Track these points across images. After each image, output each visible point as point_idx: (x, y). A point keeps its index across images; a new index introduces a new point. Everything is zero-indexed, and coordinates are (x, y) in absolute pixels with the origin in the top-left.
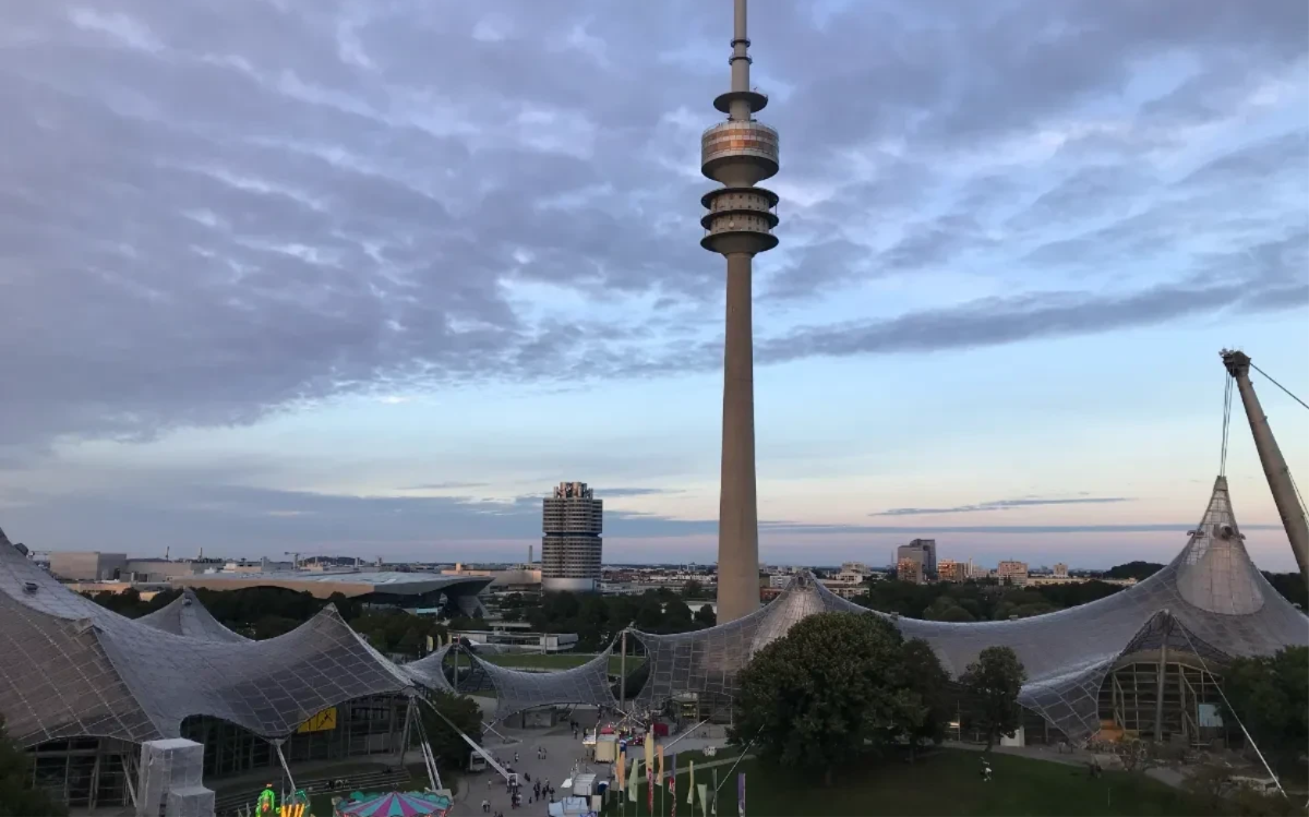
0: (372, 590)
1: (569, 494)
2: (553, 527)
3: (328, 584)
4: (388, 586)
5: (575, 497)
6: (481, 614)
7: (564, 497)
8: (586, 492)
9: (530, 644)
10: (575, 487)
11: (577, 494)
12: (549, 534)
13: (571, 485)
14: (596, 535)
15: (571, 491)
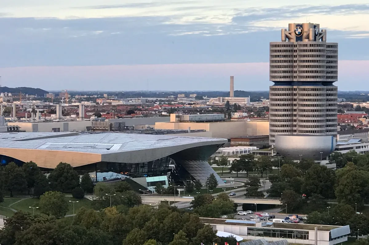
0: (99, 160)
1: (299, 37)
2: (281, 77)
3: (52, 153)
4: (116, 155)
5: (306, 41)
6: (216, 183)
7: (293, 41)
8: (319, 34)
9: (297, 237)
10: (306, 29)
11: (308, 37)
12: (277, 83)
13: (301, 26)
14: (330, 83)
15: (301, 33)
